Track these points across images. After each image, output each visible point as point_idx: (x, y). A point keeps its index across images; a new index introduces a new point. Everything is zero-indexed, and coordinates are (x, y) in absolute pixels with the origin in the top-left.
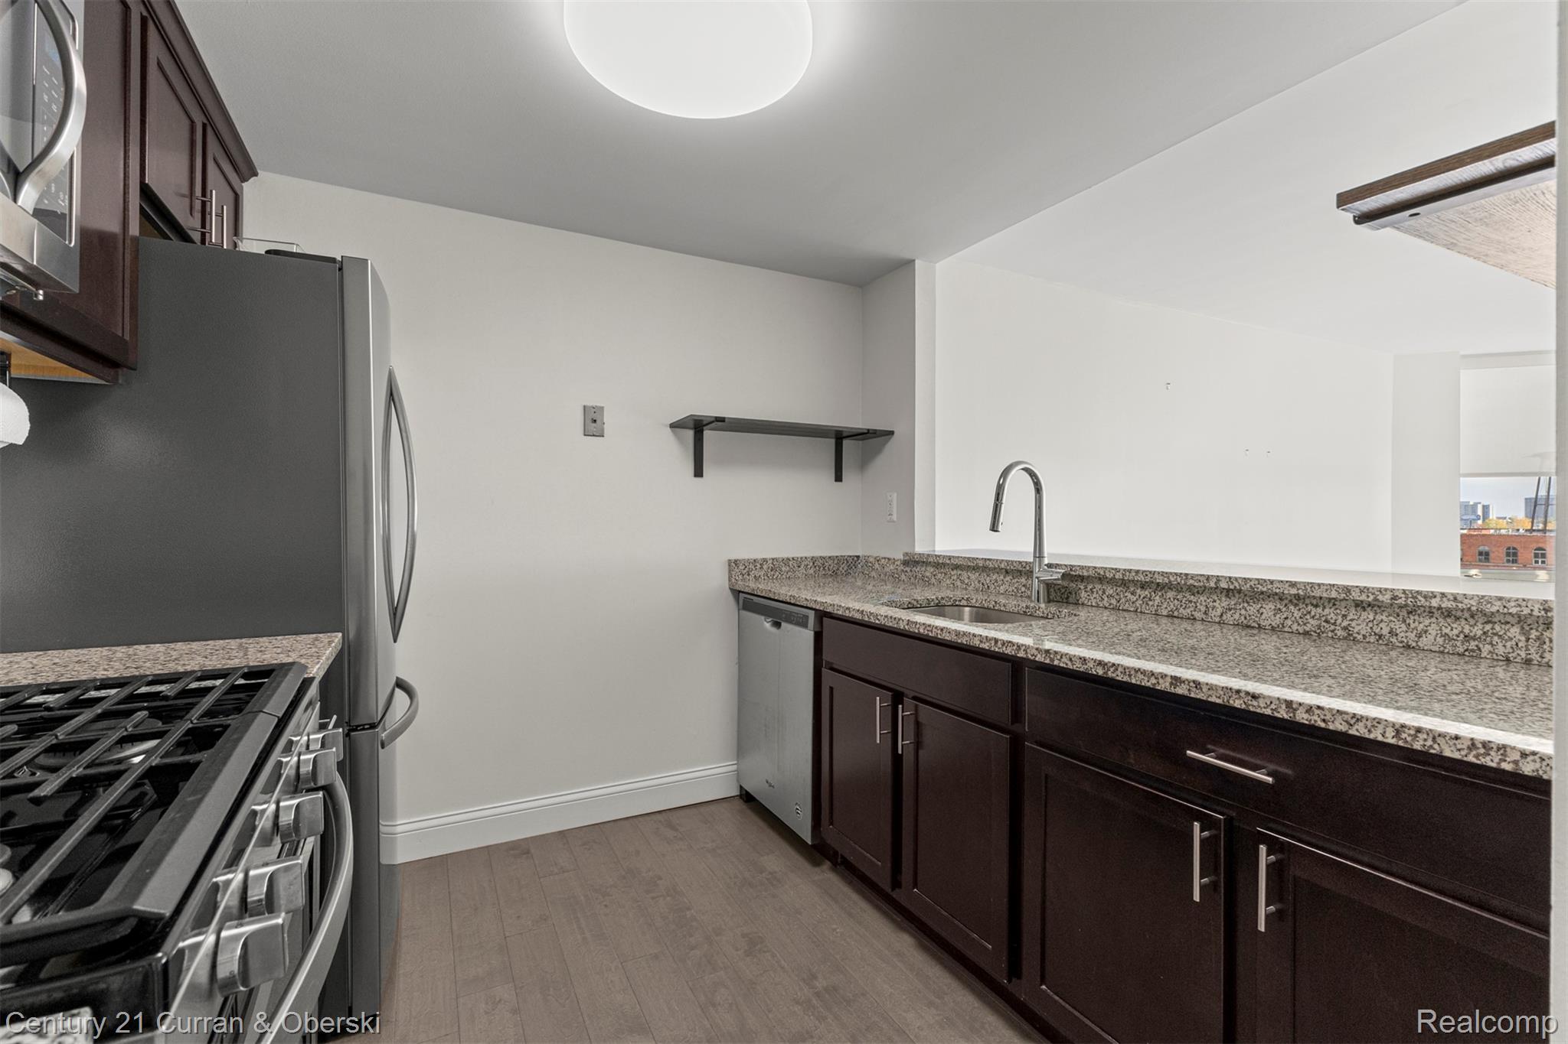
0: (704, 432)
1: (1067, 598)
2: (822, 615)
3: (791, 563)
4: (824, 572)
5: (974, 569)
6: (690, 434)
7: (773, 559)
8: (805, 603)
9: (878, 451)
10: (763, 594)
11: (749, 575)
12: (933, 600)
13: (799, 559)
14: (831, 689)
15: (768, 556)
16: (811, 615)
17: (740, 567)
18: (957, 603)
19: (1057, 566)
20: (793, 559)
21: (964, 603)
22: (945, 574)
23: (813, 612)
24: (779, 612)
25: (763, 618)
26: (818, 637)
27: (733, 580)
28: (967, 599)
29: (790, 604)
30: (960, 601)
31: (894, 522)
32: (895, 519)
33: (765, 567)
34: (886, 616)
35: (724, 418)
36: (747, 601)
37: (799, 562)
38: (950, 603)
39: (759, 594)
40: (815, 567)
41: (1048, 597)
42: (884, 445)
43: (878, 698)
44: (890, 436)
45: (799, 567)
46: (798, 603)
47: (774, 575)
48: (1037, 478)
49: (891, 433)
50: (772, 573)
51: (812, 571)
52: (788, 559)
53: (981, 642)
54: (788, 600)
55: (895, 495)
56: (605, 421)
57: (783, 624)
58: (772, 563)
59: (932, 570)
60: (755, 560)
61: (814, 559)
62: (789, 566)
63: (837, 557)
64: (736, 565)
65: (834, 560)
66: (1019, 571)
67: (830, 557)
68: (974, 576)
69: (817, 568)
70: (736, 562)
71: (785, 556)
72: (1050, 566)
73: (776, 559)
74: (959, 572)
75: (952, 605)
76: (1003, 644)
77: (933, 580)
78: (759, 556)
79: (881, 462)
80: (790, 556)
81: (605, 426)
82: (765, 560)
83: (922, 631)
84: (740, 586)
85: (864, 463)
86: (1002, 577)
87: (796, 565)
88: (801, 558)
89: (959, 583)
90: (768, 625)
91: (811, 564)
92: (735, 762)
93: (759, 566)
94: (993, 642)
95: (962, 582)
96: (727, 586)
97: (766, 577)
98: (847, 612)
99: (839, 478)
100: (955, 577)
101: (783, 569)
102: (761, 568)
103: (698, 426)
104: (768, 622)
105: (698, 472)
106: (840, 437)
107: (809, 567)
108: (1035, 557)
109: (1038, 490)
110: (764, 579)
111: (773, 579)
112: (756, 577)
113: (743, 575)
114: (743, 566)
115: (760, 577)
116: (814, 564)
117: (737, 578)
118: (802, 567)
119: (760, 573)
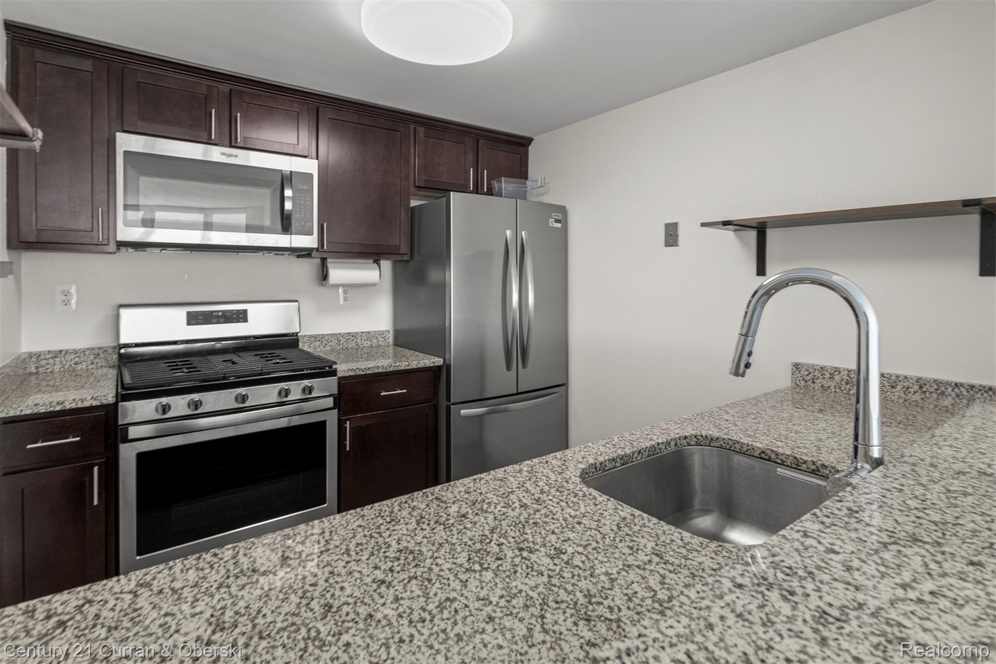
0: (765, 233)
6: (753, 235)
11: (813, 382)
13: (894, 378)
17: (803, 372)
33: (836, 378)
40: (924, 392)
47: (850, 390)
50: (848, 387)
51: (917, 397)
56: (680, 233)
58: (848, 375)
60: (821, 368)
61: (921, 383)
67: (956, 385)
69: (927, 395)
70: (803, 365)
78: (829, 364)
81: (679, 236)
82: (837, 370)
87: (887, 384)
88: (897, 377)
91: (916, 387)
93: (827, 375)
97: (838, 390)
102: (832, 377)
103: (762, 229)
105: (761, 270)
107: (912, 390)
110: (835, 392)
111: (848, 394)
112: (822, 386)
113: (806, 381)
114: (807, 373)
115: (829, 387)
116: (921, 387)
117: (798, 384)
118: (899, 388)
119: (829, 384)
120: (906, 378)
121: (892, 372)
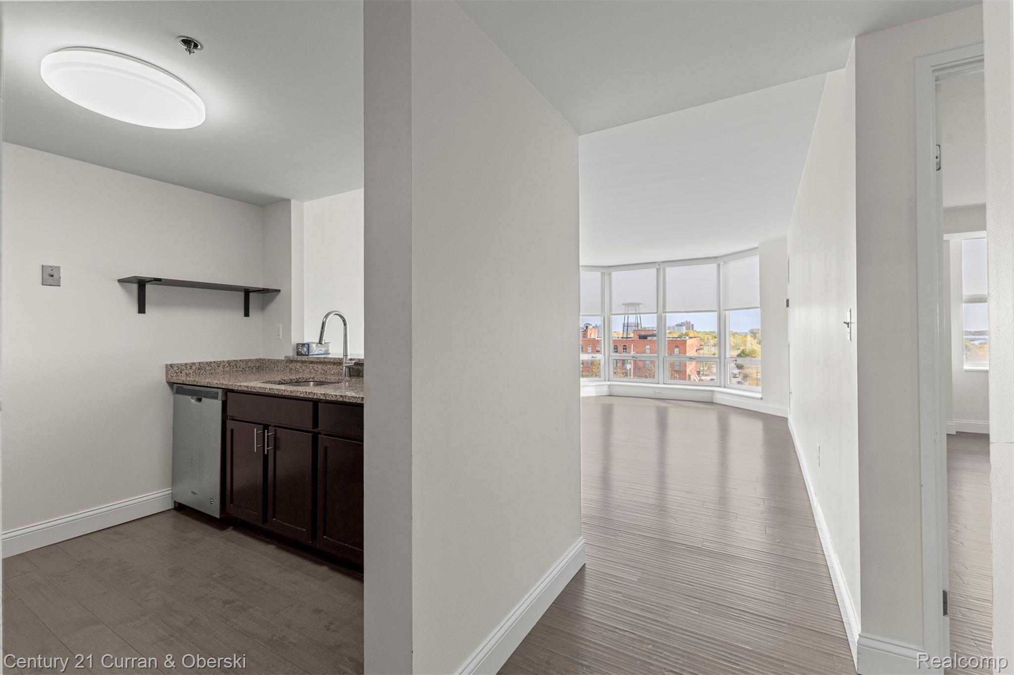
0: (146, 286)
1: (359, 374)
2: (227, 391)
3: (212, 365)
4: (236, 369)
5: (320, 363)
6: (135, 287)
7: (200, 363)
8: (216, 386)
9: (272, 300)
10: (190, 383)
11: (181, 373)
12: (294, 379)
13: (219, 362)
14: (232, 431)
15: (196, 361)
16: (220, 391)
17: (175, 368)
18: (308, 380)
19: (354, 359)
20: (214, 362)
21: (311, 380)
22: (306, 366)
23: (221, 390)
24: (199, 393)
25: (190, 397)
26: (224, 404)
27: (169, 376)
28: (313, 378)
29: (207, 387)
30: (309, 379)
31: (280, 339)
32: (281, 338)
33: (194, 367)
34: (259, 388)
35: (161, 279)
36: (178, 388)
37: (219, 364)
38: (304, 381)
39: (188, 383)
40: (230, 366)
41: (350, 374)
42: (276, 296)
43: (255, 429)
44: (277, 293)
45: (219, 367)
46: (212, 386)
48: (343, 318)
49: (279, 291)
50: (199, 371)
51: (228, 369)
52: (211, 362)
53: (300, 394)
54: (206, 385)
55: (281, 325)
56: (61, 276)
57: (203, 399)
58: (199, 365)
59: (300, 365)
60: (186, 364)
61: (229, 362)
62: (211, 366)
63: (245, 360)
64: (171, 367)
65: (243, 362)
66: (338, 363)
67: (240, 360)
68: (320, 366)
69: (232, 367)
70: (171, 365)
71: (209, 361)
72: (351, 360)
73: (202, 363)
74: (313, 365)
75: (305, 381)
76: (309, 394)
77: (300, 370)
78: (189, 361)
79: (273, 306)
80: (212, 361)
81: (61, 279)
82: (194, 364)
83: (276, 392)
84: (174, 380)
85: (263, 307)
86: (332, 366)
87: (216, 366)
88: (220, 361)
89: (313, 371)
90: (193, 401)
91: (228, 365)
92: (171, 488)
93: (189, 367)
94: (305, 393)
95: (314, 370)
96: (165, 380)
98: (240, 387)
99: (247, 314)
100: (311, 368)
101: (207, 368)
102: (191, 368)
103: (142, 284)
104: (193, 399)
105: (142, 310)
106: (247, 292)
107: (226, 366)
108: (344, 356)
109: (345, 325)
110: (193, 375)
111: (199, 374)
112: (186, 374)
113: (177, 373)
114: (177, 368)
115: (189, 374)
116: (229, 364)
117: (172, 375)
118: (221, 366)
119: (190, 372)
120: (224, 361)
121: (217, 360)
